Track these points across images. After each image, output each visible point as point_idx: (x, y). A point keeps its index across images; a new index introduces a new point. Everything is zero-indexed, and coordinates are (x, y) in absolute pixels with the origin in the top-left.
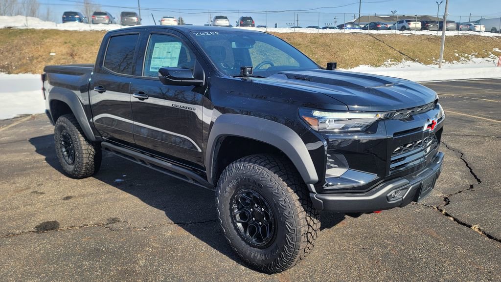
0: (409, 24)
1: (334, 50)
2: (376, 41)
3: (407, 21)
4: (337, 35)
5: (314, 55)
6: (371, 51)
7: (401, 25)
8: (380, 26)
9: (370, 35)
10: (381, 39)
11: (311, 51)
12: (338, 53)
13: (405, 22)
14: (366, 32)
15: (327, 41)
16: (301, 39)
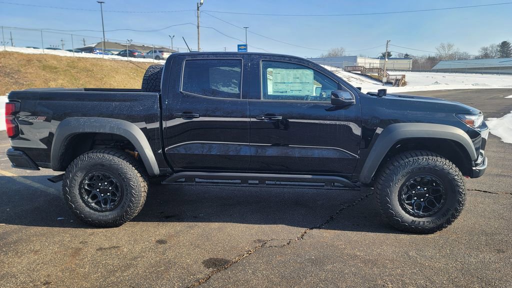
0: (163, 54)
1: (99, 76)
2: (139, 69)
3: (160, 52)
4: (97, 60)
5: (78, 80)
6: (137, 79)
7: (156, 54)
8: (136, 54)
9: (131, 62)
10: (143, 67)
11: (72, 75)
12: (105, 79)
13: (158, 52)
14: (126, 59)
15: (88, 65)
16: (55, 62)
